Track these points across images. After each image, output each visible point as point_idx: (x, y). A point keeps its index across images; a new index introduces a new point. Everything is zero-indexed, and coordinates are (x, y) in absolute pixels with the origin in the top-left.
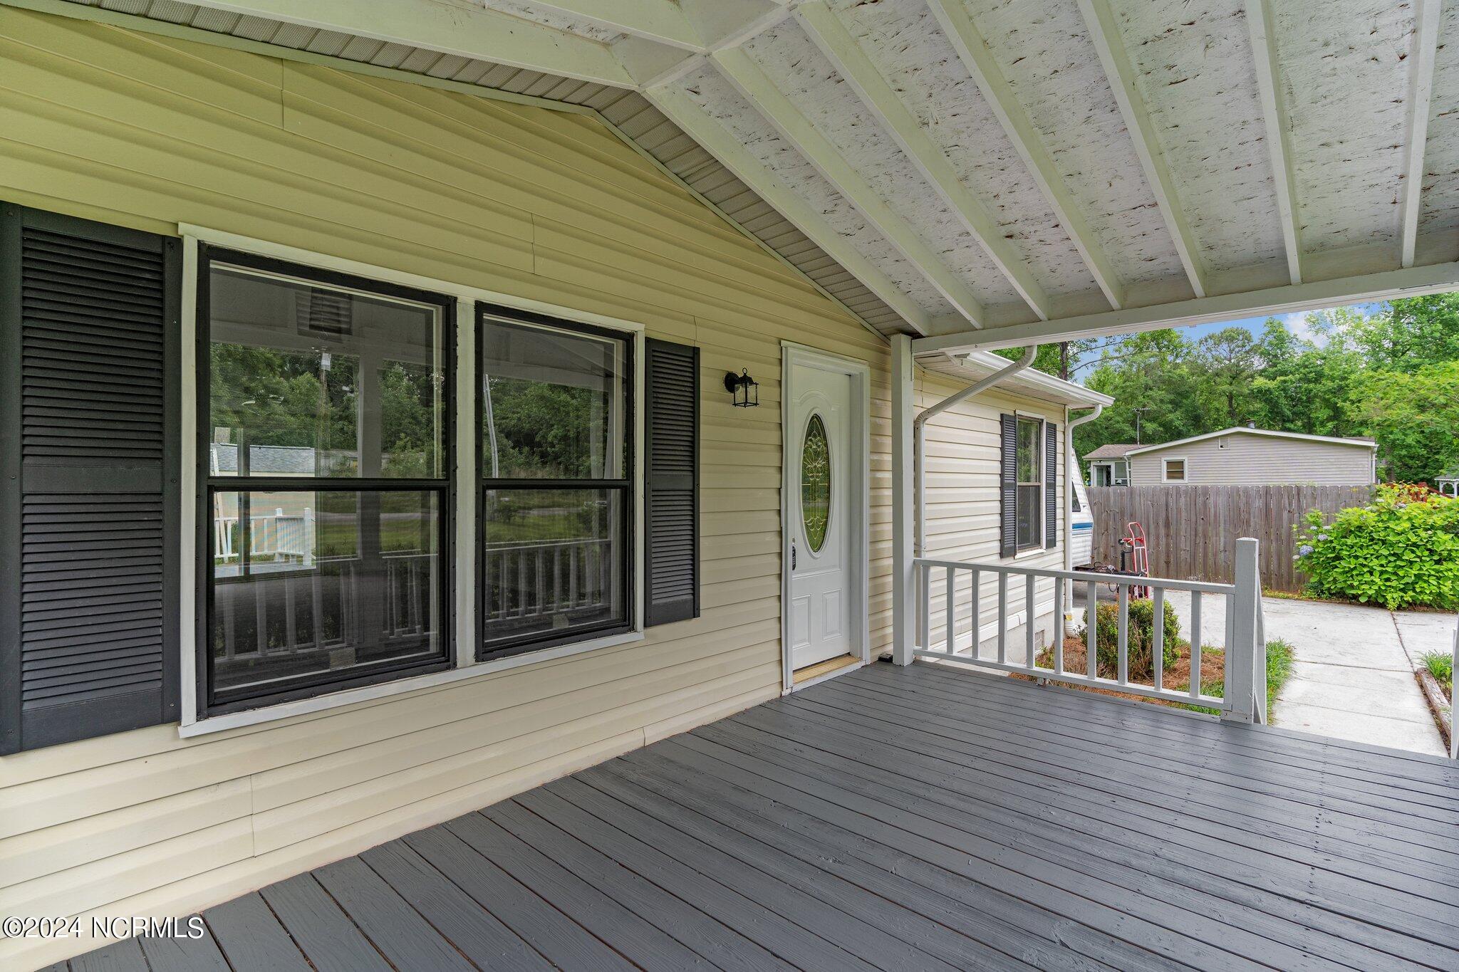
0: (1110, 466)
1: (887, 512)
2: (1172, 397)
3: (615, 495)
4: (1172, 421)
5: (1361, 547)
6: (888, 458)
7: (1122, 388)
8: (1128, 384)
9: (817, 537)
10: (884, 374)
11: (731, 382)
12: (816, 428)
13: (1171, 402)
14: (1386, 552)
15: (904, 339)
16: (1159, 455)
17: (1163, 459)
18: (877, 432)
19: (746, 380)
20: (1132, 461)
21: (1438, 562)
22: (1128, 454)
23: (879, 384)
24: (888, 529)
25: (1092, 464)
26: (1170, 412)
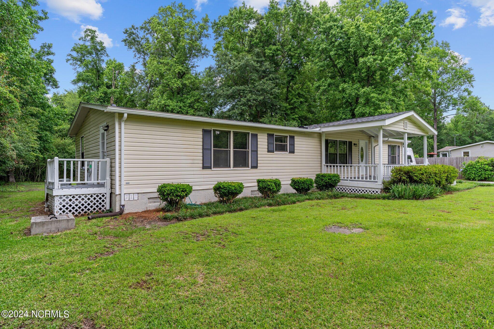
0: (446, 154)
1: (370, 158)
2: (488, 126)
3: (345, 155)
4: (487, 136)
5: (471, 169)
6: (370, 152)
7: (465, 123)
8: (468, 121)
9: (362, 161)
10: (370, 142)
11: (354, 144)
12: (362, 149)
13: (488, 128)
14: (475, 169)
15: (373, 137)
16: (461, 150)
17: (462, 151)
18: (369, 148)
19: (356, 144)
20: (451, 152)
21: (485, 171)
22: (450, 150)
23: (369, 143)
24: (370, 160)
25: (440, 153)
26: (487, 132)
